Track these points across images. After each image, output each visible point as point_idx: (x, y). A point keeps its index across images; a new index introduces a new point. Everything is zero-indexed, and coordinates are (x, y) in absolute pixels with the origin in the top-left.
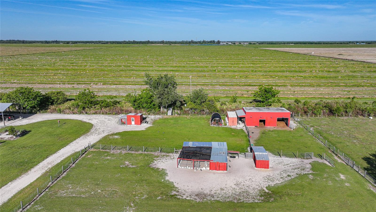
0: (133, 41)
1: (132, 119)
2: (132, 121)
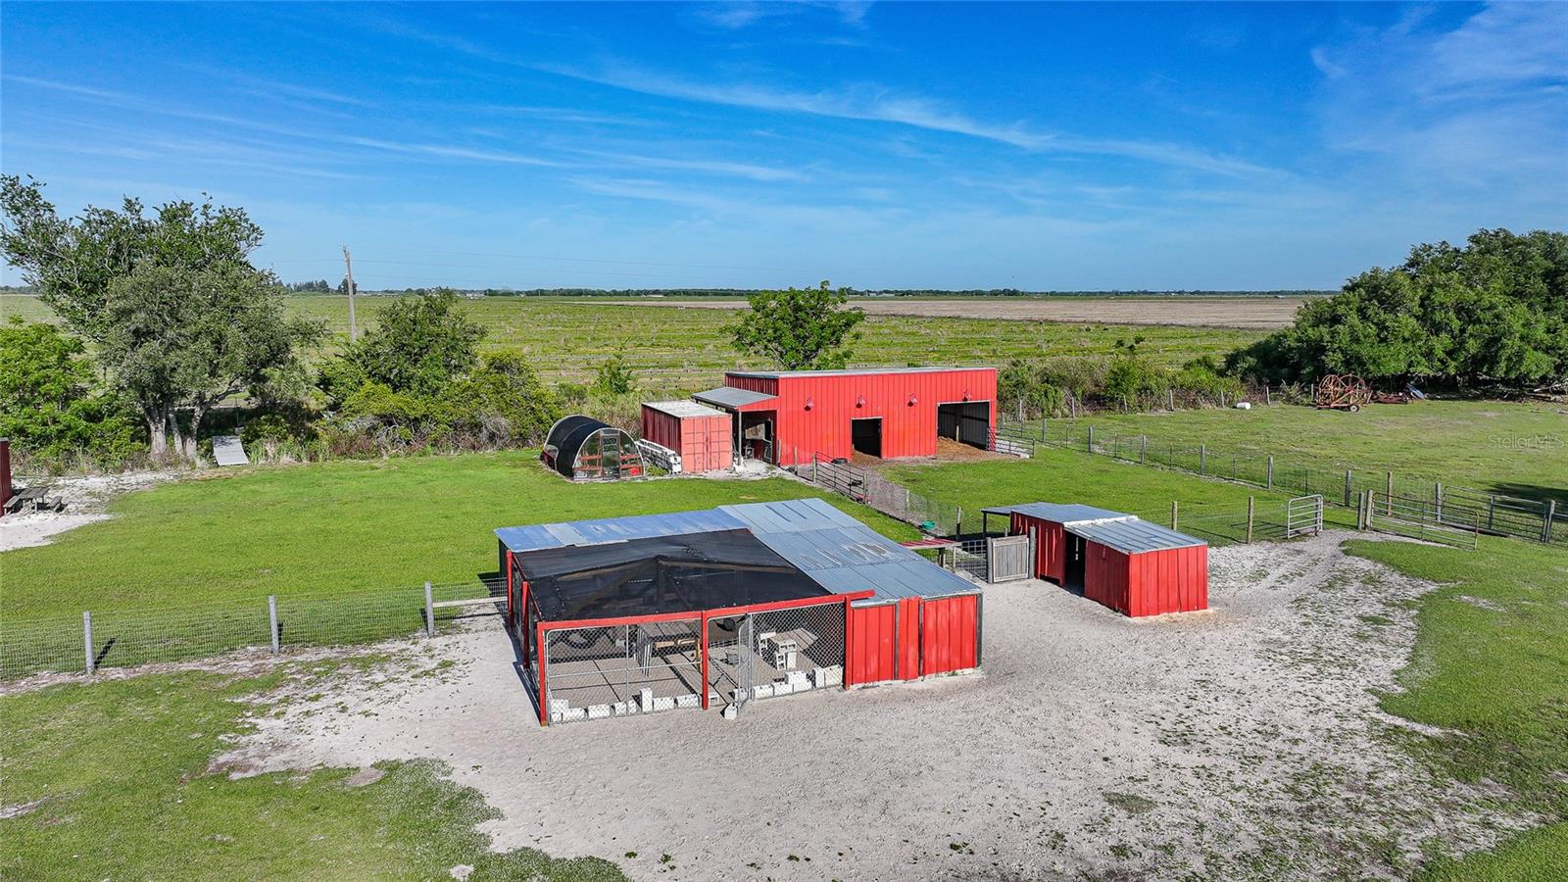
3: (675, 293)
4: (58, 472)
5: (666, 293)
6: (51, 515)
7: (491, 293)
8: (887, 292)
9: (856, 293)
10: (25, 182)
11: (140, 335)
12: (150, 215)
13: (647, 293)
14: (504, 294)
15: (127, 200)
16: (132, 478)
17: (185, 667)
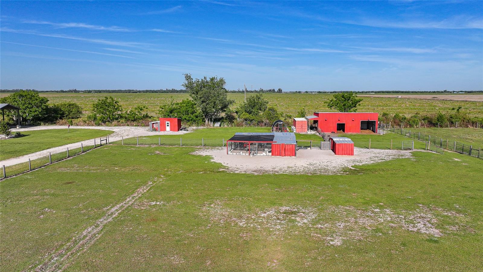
0: (172, 89)
1: (166, 123)
2: (166, 126)
3: (379, 92)
4: (190, 126)
5: (376, 92)
6: (186, 131)
7: (320, 92)
8: (461, 91)
9: (448, 92)
10: (189, 75)
11: (203, 102)
12: (208, 80)
13: (369, 92)
14: (323, 93)
15: (205, 77)
16: (201, 128)
17: (192, 146)
